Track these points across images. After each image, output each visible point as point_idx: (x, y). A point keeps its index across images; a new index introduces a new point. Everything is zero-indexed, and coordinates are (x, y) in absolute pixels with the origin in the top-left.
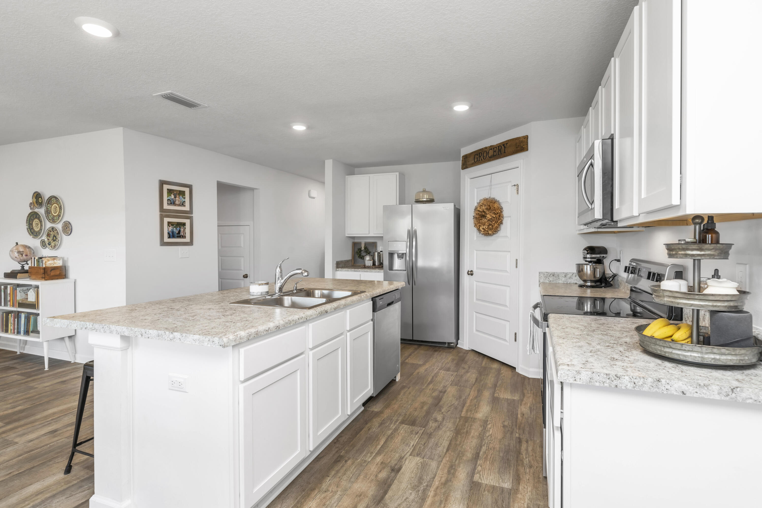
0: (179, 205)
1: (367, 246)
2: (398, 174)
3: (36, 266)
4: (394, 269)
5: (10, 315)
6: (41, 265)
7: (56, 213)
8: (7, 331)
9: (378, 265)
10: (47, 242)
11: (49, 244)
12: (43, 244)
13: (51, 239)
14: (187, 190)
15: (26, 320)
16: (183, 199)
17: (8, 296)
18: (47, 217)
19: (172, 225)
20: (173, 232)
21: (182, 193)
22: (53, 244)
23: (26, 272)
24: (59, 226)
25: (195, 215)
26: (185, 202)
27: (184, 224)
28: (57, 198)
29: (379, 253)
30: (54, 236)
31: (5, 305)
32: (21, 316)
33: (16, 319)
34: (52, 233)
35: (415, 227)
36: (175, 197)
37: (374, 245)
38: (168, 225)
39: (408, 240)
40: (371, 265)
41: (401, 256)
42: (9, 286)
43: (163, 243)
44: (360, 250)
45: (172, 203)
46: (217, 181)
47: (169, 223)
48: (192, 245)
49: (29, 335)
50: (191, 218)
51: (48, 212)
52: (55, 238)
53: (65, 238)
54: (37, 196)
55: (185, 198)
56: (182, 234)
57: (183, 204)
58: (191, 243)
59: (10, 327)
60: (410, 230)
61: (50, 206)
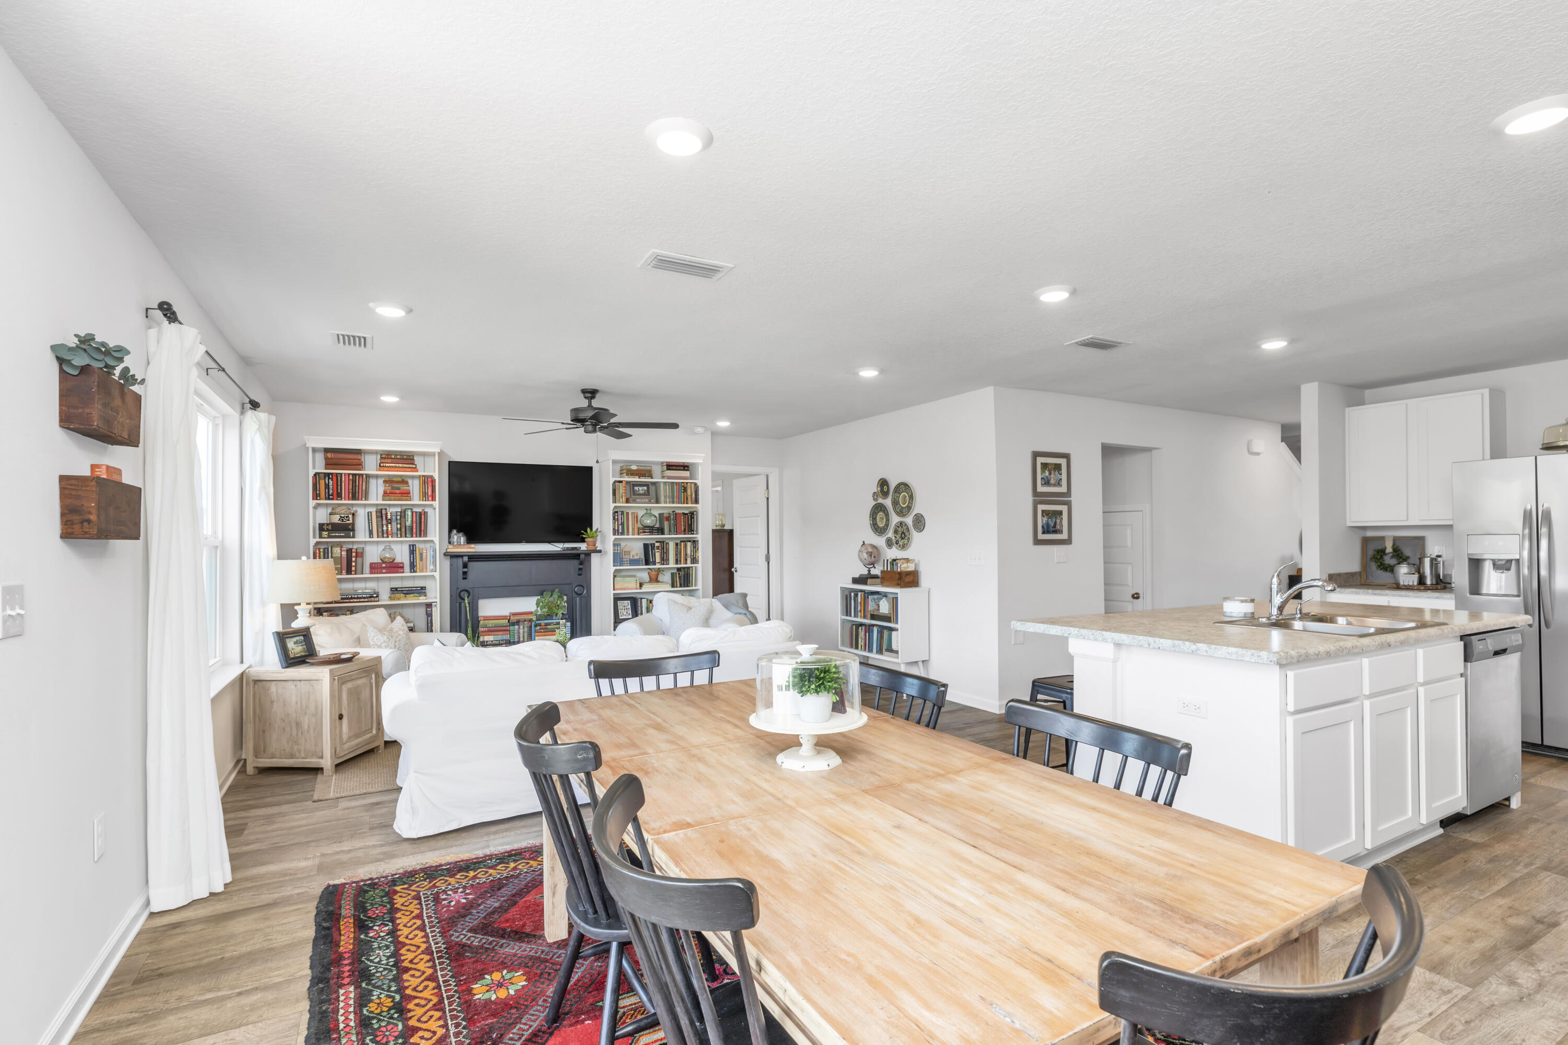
0: (1055, 485)
1: (1398, 544)
2: (1486, 392)
3: (889, 569)
4: (1484, 591)
5: (860, 628)
6: (895, 569)
7: (904, 504)
8: (857, 648)
9: (1432, 584)
10: (894, 540)
11: (897, 544)
12: (889, 543)
13: (898, 537)
14: (1063, 462)
15: (879, 635)
16: (1059, 476)
17: (859, 605)
18: (895, 509)
19: (1047, 515)
20: (1048, 525)
21: (1058, 467)
22: (901, 543)
23: (876, 577)
24: (909, 520)
25: (1074, 499)
26: (1061, 479)
27: (1060, 513)
28: (907, 485)
29: (1432, 560)
30: (903, 533)
31: (855, 616)
32: (873, 631)
33: (867, 634)
34: (900, 529)
35: (1544, 503)
36: (1050, 474)
37: (1420, 542)
38: (1043, 516)
39: (1527, 531)
40: (1415, 583)
41: (1502, 566)
42: (859, 594)
43: (1037, 542)
44: (1382, 552)
45: (1047, 482)
46: (1102, 444)
47: (1043, 511)
48: (1070, 543)
49: (882, 654)
50: (1068, 504)
51: (895, 503)
52: (903, 535)
53: (915, 536)
54: (883, 483)
55: (1061, 474)
56: (1058, 527)
57: (1059, 484)
58: (1068, 541)
59: (861, 643)
60: (1531, 509)
61: (898, 495)
